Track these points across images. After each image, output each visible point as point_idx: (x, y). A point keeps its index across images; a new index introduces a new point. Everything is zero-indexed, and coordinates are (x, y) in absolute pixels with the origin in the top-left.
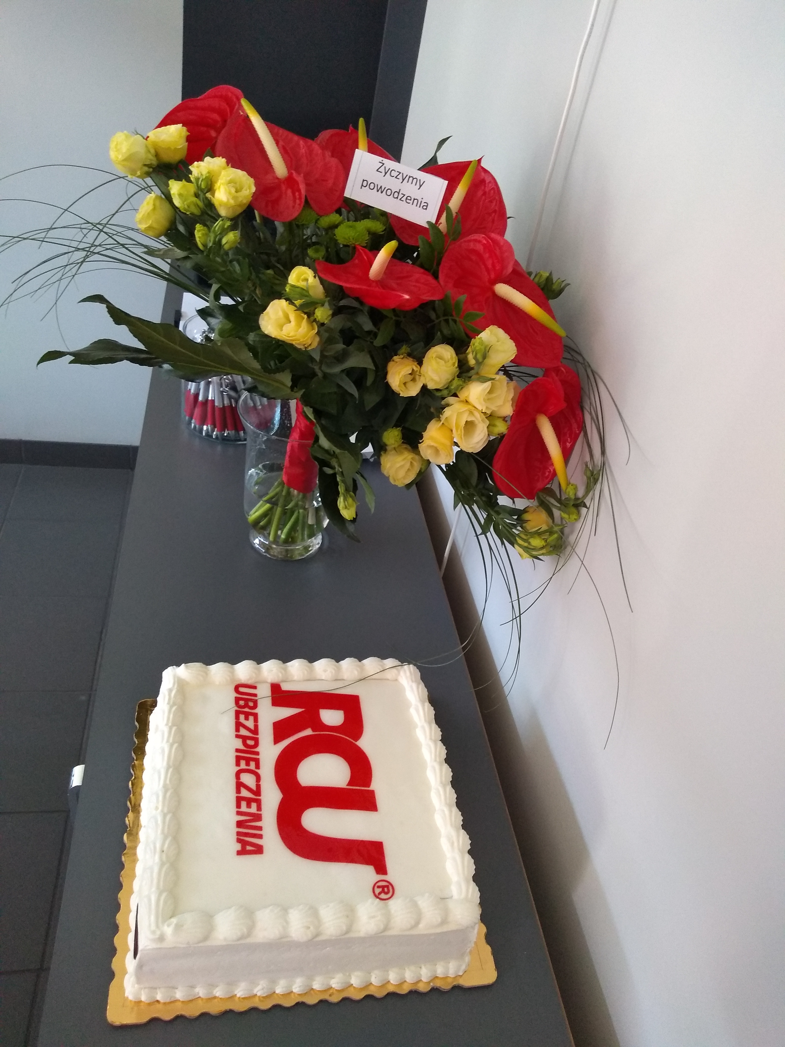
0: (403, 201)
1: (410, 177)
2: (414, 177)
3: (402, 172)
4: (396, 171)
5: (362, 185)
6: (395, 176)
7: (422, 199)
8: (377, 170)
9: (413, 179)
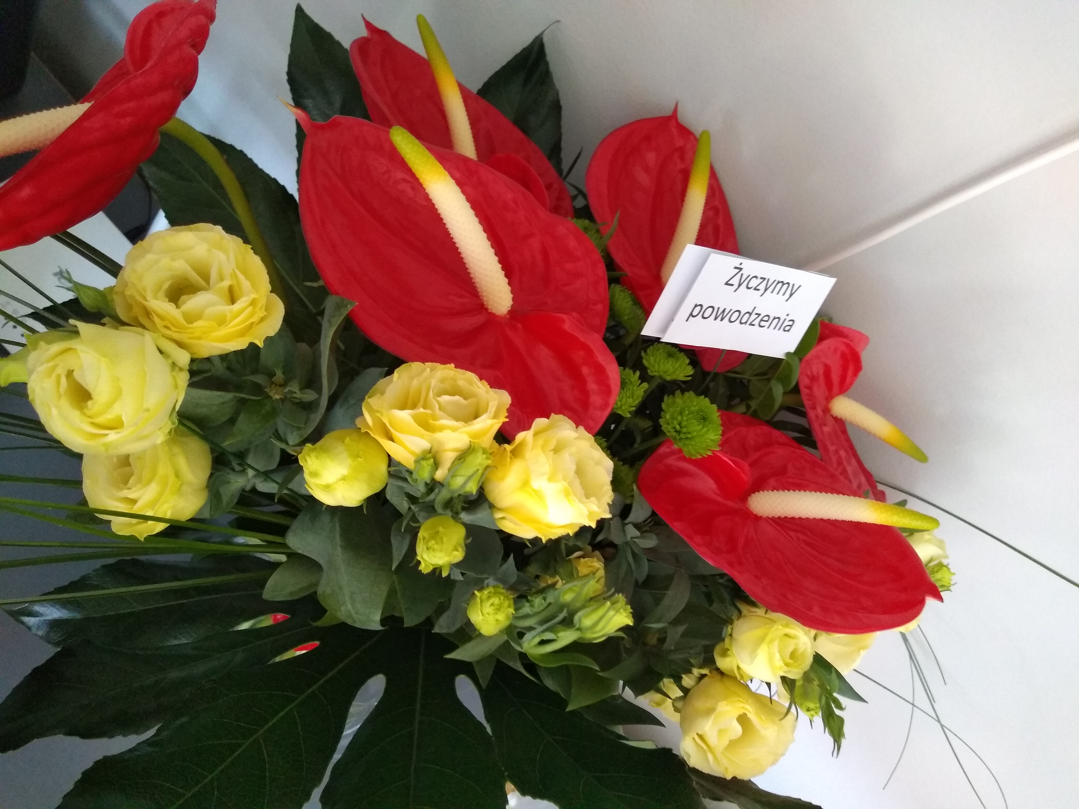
0: (754, 325)
1: (779, 282)
2: (785, 283)
3: (767, 277)
4: (759, 277)
5: (691, 315)
6: (754, 287)
7: (788, 315)
8: (727, 284)
9: (784, 284)
